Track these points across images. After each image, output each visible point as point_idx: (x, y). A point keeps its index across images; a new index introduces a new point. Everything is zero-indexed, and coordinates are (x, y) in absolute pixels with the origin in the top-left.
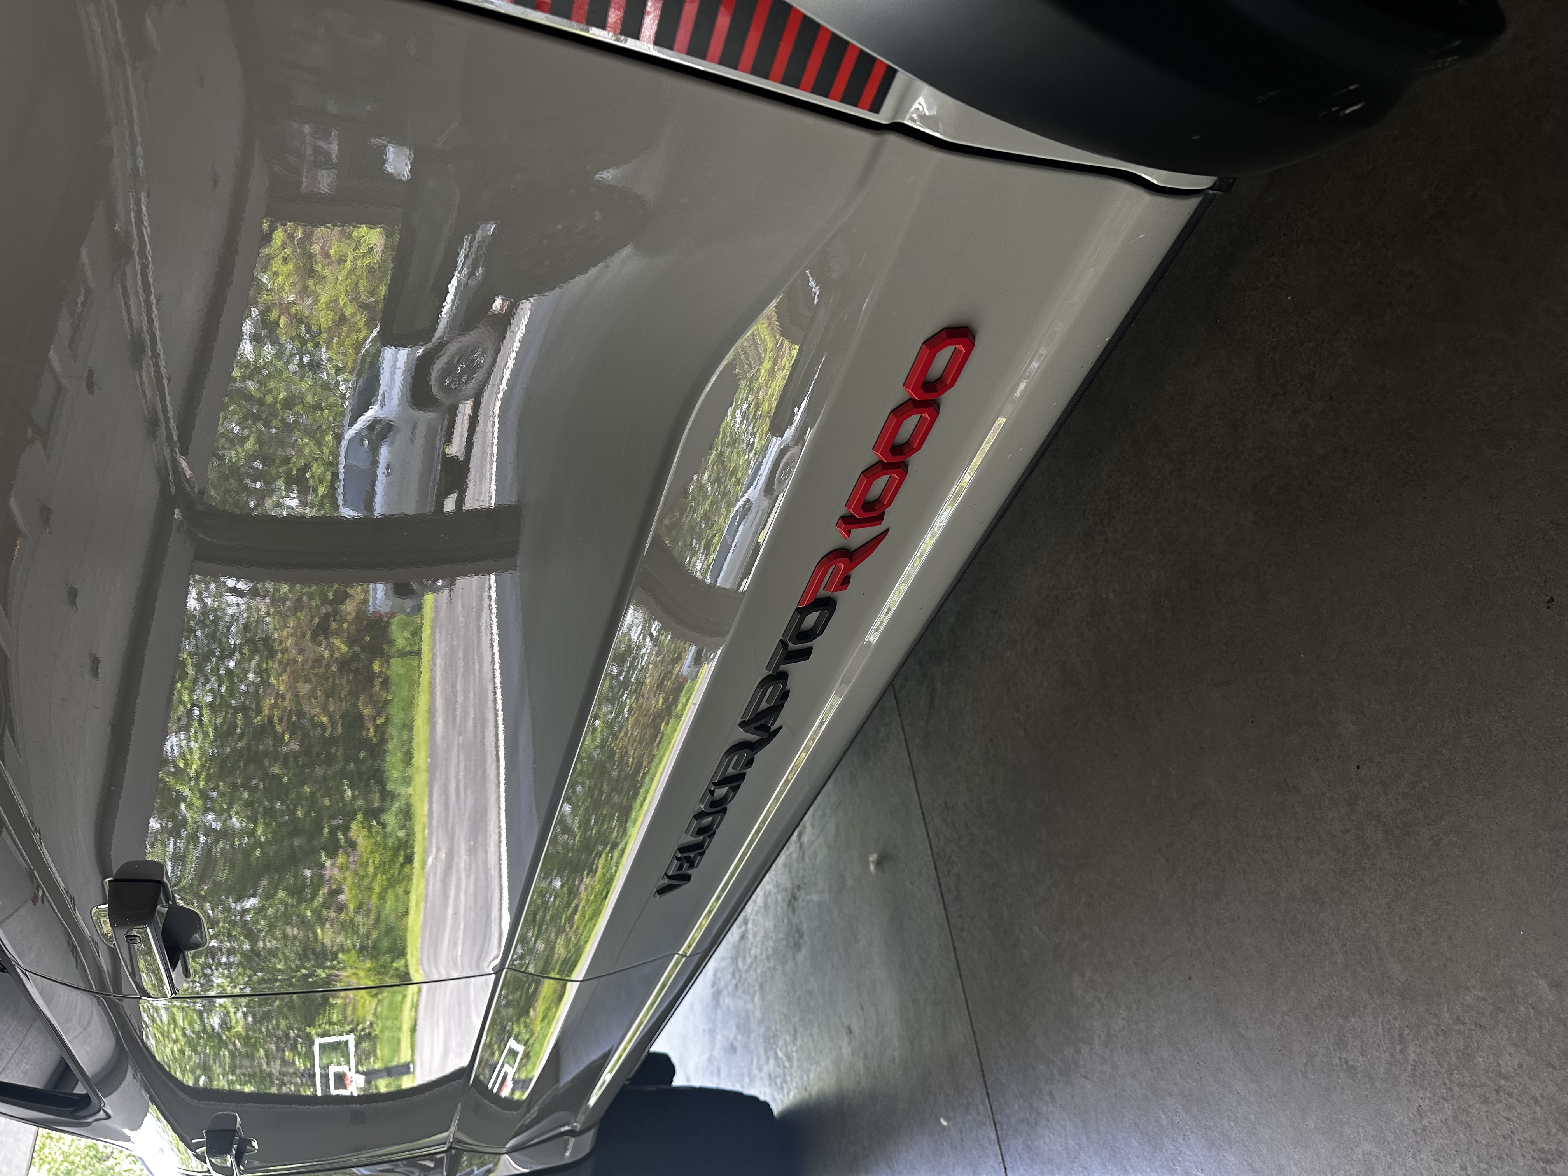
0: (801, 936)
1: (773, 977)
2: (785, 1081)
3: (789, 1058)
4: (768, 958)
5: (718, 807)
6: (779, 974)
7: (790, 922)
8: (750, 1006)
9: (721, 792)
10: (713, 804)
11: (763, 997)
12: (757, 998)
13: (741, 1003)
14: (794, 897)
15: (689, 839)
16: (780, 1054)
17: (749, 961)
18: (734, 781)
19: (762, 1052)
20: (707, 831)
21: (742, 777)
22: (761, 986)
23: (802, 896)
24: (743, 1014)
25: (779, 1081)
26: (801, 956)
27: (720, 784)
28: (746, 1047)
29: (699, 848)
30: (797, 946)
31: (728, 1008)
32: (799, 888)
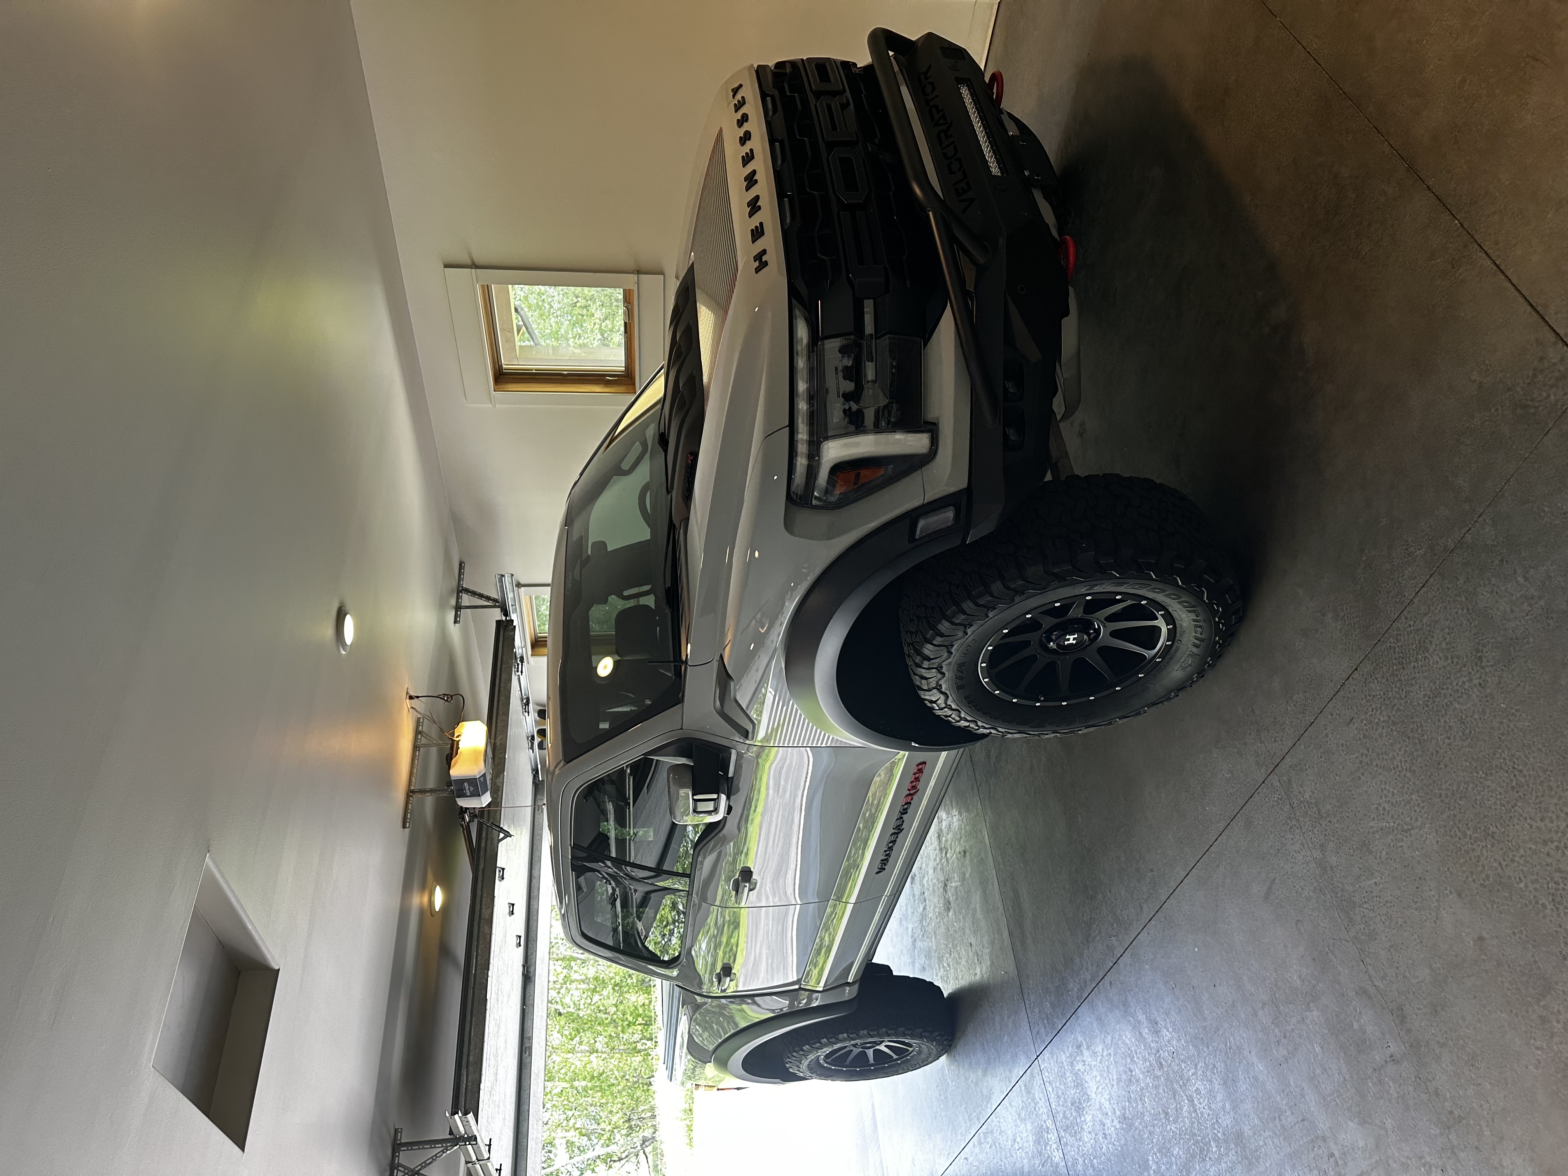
0: (950, 904)
1: (939, 927)
2: (948, 977)
3: (949, 966)
4: (936, 918)
5: (891, 849)
6: (942, 924)
7: (945, 897)
8: (930, 944)
9: (890, 845)
10: (889, 848)
11: (936, 938)
12: (933, 940)
13: (926, 943)
14: (946, 885)
15: (884, 858)
16: (945, 965)
17: (928, 920)
18: (894, 842)
19: (937, 965)
20: (888, 855)
21: (896, 841)
22: (935, 933)
23: (949, 884)
24: (927, 949)
25: (945, 978)
26: (950, 914)
27: (890, 843)
28: (930, 966)
29: (887, 860)
30: (949, 909)
31: (920, 948)
32: (947, 880)
